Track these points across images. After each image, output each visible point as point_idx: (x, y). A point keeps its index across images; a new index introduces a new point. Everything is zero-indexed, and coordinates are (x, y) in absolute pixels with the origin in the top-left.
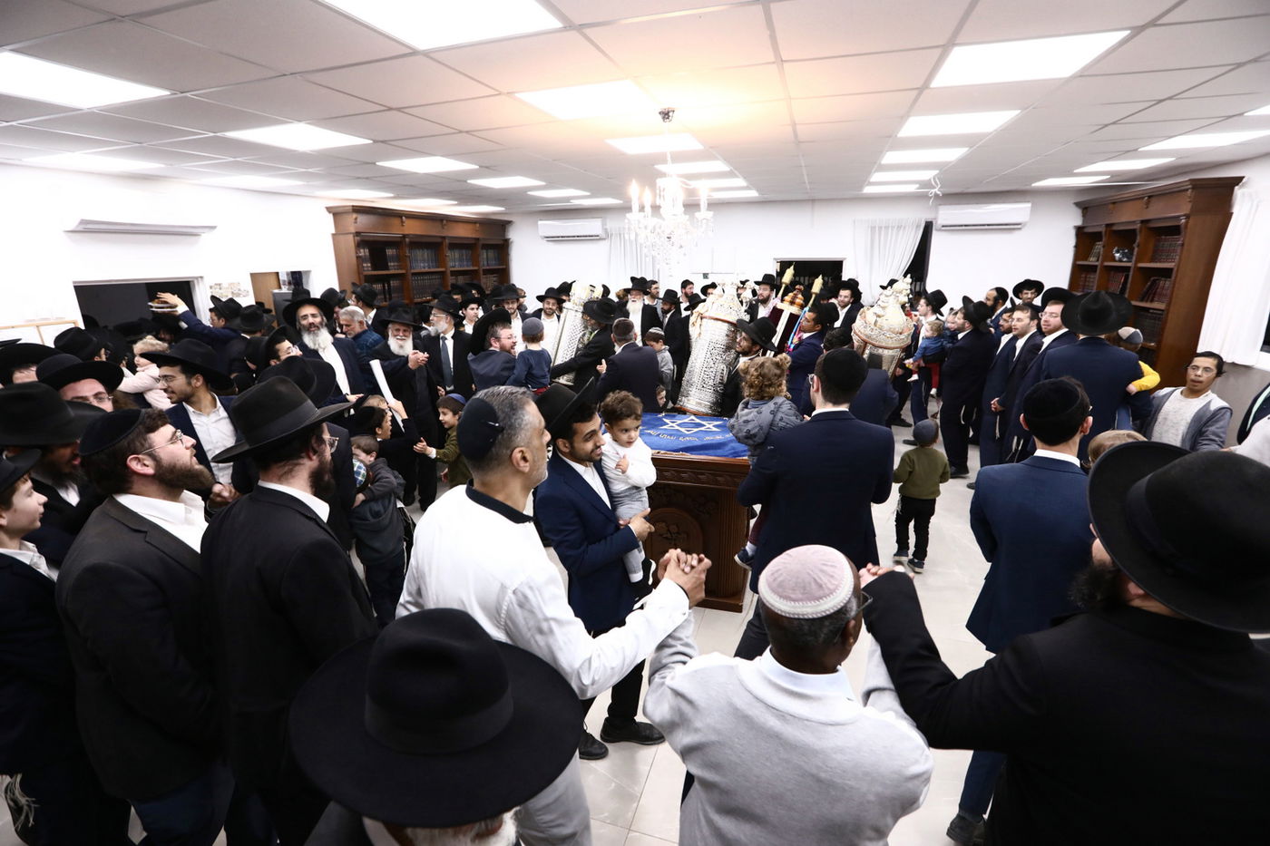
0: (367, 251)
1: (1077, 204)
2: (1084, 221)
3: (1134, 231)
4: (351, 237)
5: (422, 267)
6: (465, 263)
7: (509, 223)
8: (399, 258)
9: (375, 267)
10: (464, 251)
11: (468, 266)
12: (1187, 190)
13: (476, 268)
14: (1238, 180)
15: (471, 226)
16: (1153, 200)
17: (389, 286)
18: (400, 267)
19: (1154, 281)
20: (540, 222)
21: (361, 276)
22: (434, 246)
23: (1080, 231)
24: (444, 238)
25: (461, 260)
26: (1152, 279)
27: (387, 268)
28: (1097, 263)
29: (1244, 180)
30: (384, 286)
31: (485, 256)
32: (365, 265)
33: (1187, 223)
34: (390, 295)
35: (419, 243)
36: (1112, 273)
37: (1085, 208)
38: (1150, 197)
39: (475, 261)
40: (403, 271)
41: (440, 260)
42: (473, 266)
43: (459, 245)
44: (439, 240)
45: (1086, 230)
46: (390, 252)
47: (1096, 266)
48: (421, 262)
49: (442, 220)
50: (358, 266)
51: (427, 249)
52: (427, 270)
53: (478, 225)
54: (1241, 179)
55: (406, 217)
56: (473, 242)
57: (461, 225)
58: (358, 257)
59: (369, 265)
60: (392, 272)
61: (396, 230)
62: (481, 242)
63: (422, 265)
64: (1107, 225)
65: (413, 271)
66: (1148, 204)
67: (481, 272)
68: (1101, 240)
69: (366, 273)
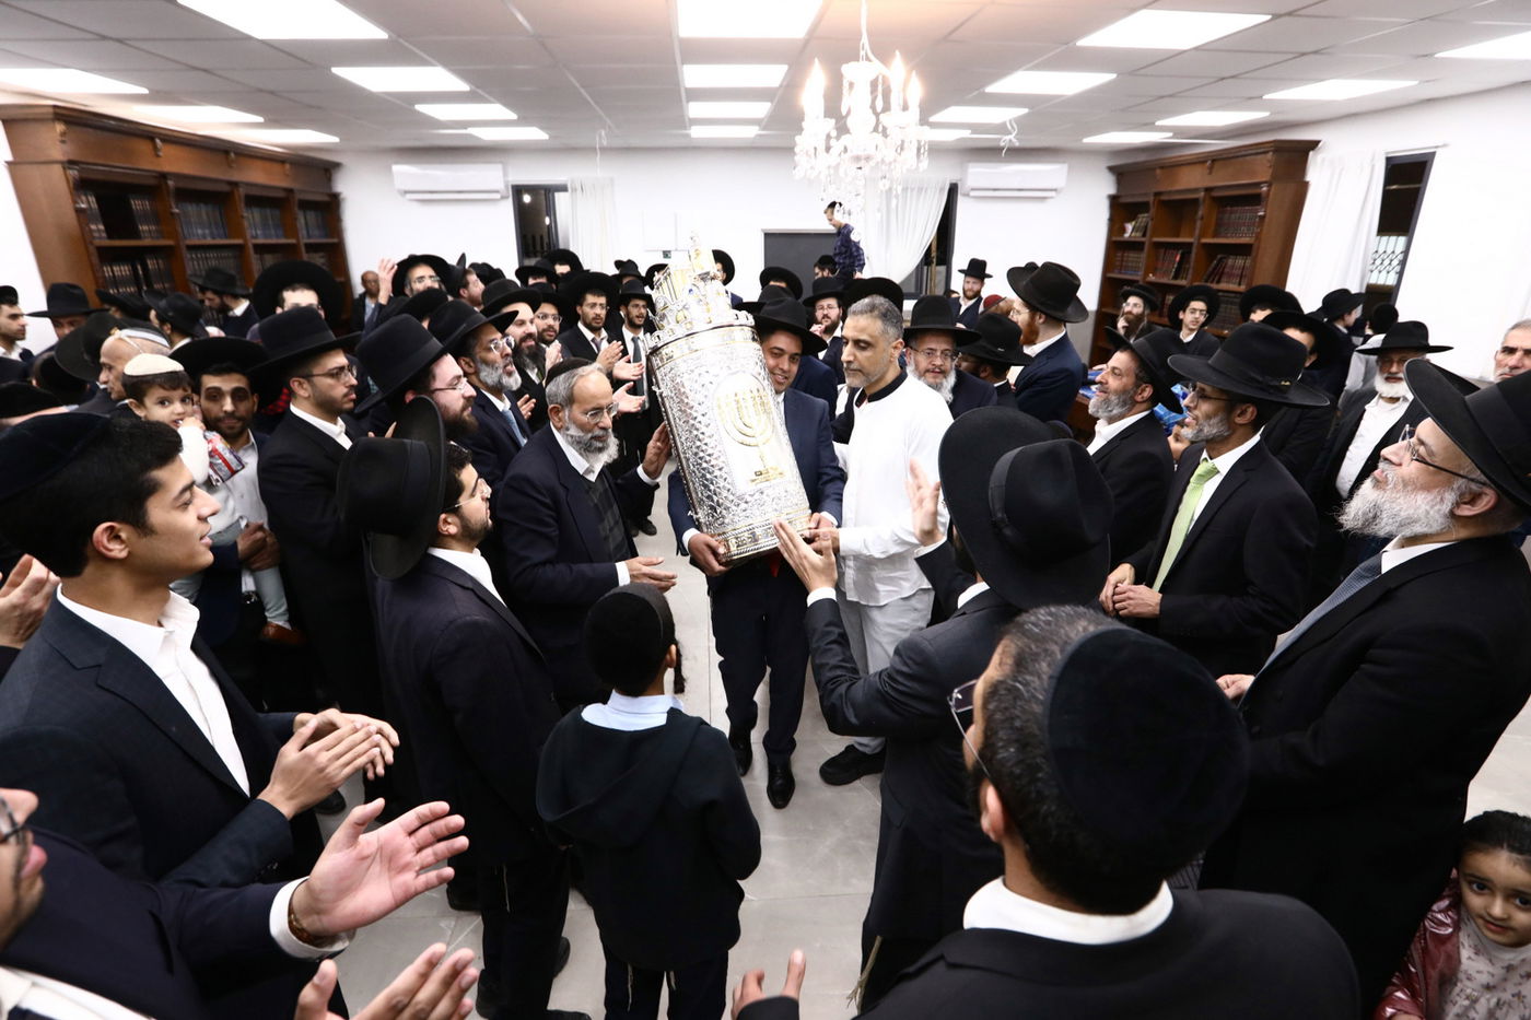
0: (92, 199)
1: (1111, 169)
2: (1118, 189)
3: (1195, 201)
4: (57, 170)
5: (200, 234)
6: (273, 232)
7: (337, 165)
8: (156, 218)
9: (111, 232)
10: (268, 211)
11: (277, 237)
12: (1267, 152)
13: (293, 241)
14: (1314, 145)
15: (276, 167)
16: (1217, 165)
17: (145, 268)
18: (161, 235)
19: (1221, 259)
20: (397, 168)
21: (92, 250)
22: (218, 198)
23: (1114, 201)
24: (235, 184)
25: (265, 226)
26: (1219, 256)
27: (136, 235)
28: (1143, 239)
29: (1320, 144)
30: (135, 270)
31: (302, 221)
32: (93, 227)
33: (1269, 191)
34: (149, 285)
35: (192, 193)
36: (1162, 251)
37: (1121, 173)
38: (1213, 161)
39: (290, 229)
40: (170, 242)
41: (231, 225)
42: (286, 237)
43: (261, 200)
44: (226, 188)
45: (1123, 200)
46: (137, 204)
47: (1143, 243)
48: (198, 227)
49: (227, 152)
50: (82, 228)
51: (206, 203)
52: (209, 241)
53: (287, 166)
54: (1317, 143)
55: (163, 141)
56: (281, 194)
57: (259, 163)
58: (79, 211)
59: (102, 227)
60: (147, 242)
61: (147, 162)
62: (299, 196)
63: (200, 231)
64: (1157, 194)
65: (189, 242)
66: (1211, 168)
67: (303, 249)
68: (1147, 212)
69: (98, 242)
